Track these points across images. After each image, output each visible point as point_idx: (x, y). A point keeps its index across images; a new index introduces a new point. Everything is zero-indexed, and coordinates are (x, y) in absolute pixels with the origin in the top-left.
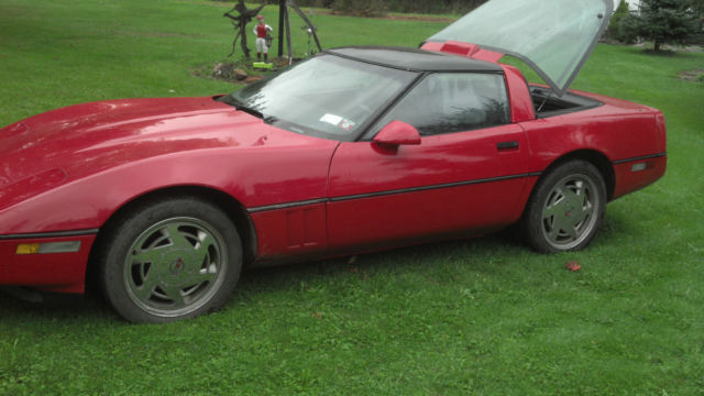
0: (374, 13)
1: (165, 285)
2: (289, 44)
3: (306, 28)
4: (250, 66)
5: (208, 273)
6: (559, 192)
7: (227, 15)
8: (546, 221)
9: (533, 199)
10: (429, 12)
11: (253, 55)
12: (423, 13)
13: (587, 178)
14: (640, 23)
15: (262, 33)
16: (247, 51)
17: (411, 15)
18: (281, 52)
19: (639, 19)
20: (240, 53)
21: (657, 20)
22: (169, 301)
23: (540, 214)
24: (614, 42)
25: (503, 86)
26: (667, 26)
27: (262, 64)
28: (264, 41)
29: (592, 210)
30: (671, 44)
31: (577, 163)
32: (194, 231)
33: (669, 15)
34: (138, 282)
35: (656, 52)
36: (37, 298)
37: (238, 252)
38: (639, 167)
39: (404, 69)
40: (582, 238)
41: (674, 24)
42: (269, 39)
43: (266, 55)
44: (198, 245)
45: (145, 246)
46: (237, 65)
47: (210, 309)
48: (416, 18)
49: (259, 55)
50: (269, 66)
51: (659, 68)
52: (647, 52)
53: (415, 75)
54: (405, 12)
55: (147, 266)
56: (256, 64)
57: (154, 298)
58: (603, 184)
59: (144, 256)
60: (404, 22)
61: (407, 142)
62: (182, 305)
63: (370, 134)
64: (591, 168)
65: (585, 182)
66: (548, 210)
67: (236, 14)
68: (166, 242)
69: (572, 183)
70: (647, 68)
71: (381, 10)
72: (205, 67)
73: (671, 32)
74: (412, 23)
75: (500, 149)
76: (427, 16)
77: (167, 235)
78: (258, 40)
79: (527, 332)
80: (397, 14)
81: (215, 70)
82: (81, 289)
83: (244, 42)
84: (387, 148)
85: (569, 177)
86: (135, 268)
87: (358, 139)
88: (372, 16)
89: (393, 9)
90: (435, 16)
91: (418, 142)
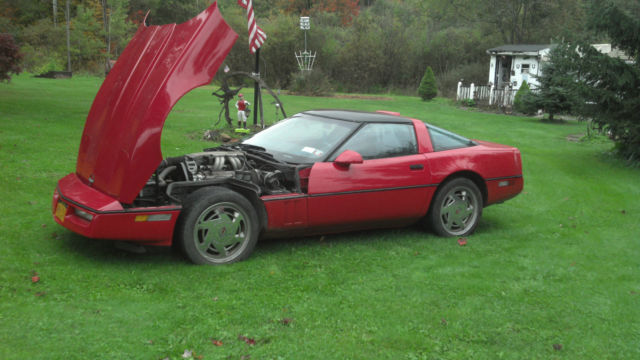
0: (324, 93)
1: (216, 243)
2: (261, 115)
3: (274, 103)
4: (233, 131)
5: (239, 238)
6: (451, 197)
7: (214, 94)
8: (443, 216)
9: (434, 202)
10: (369, 92)
11: (234, 123)
12: (363, 93)
13: (468, 189)
14: (537, 98)
15: (242, 106)
16: (229, 121)
17: (354, 95)
18: (255, 121)
19: (535, 95)
20: (224, 122)
21: (549, 96)
22: (217, 254)
23: (439, 211)
24: (519, 114)
25: (413, 131)
26: (558, 101)
27: (242, 130)
28: (243, 112)
29: (473, 210)
30: (562, 114)
31: (462, 179)
32: (232, 212)
33: (558, 91)
34: (201, 240)
35: (551, 120)
36: (142, 250)
37: (256, 225)
38: (504, 184)
39: (352, 121)
40: (468, 228)
41: (562, 99)
42: (247, 111)
43: (245, 123)
44: (234, 220)
45: (206, 219)
46: (222, 131)
47: (241, 259)
48: (357, 97)
49: (240, 123)
50: (247, 131)
51: (552, 132)
52: (544, 121)
53: (358, 125)
54: (349, 92)
55: (206, 231)
56: (237, 130)
57: (209, 251)
58: (480, 193)
59: (205, 225)
60: (347, 100)
61: (354, 162)
62: (224, 256)
63: (332, 159)
64: (471, 182)
65: (467, 192)
66: (444, 210)
67: (222, 93)
68: (217, 217)
69: (459, 192)
70: (541, 132)
71: (329, 90)
72: (196, 133)
73: (561, 105)
74: (354, 101)
75: (412, 169)
76: (366, 95)
77: (217, 212)
78: (239, 112)
79: (428, 269)
80: (343, 94)
81: (206, 134)
82: (170, 244)
83: (227, 114)
84: (343, 166)
85: (457, 188)
86: (200, 232)
87: (326, 160)
88: (322, 96)
89: (339, 90)
90: (373, 96)
91: (361, 162)
